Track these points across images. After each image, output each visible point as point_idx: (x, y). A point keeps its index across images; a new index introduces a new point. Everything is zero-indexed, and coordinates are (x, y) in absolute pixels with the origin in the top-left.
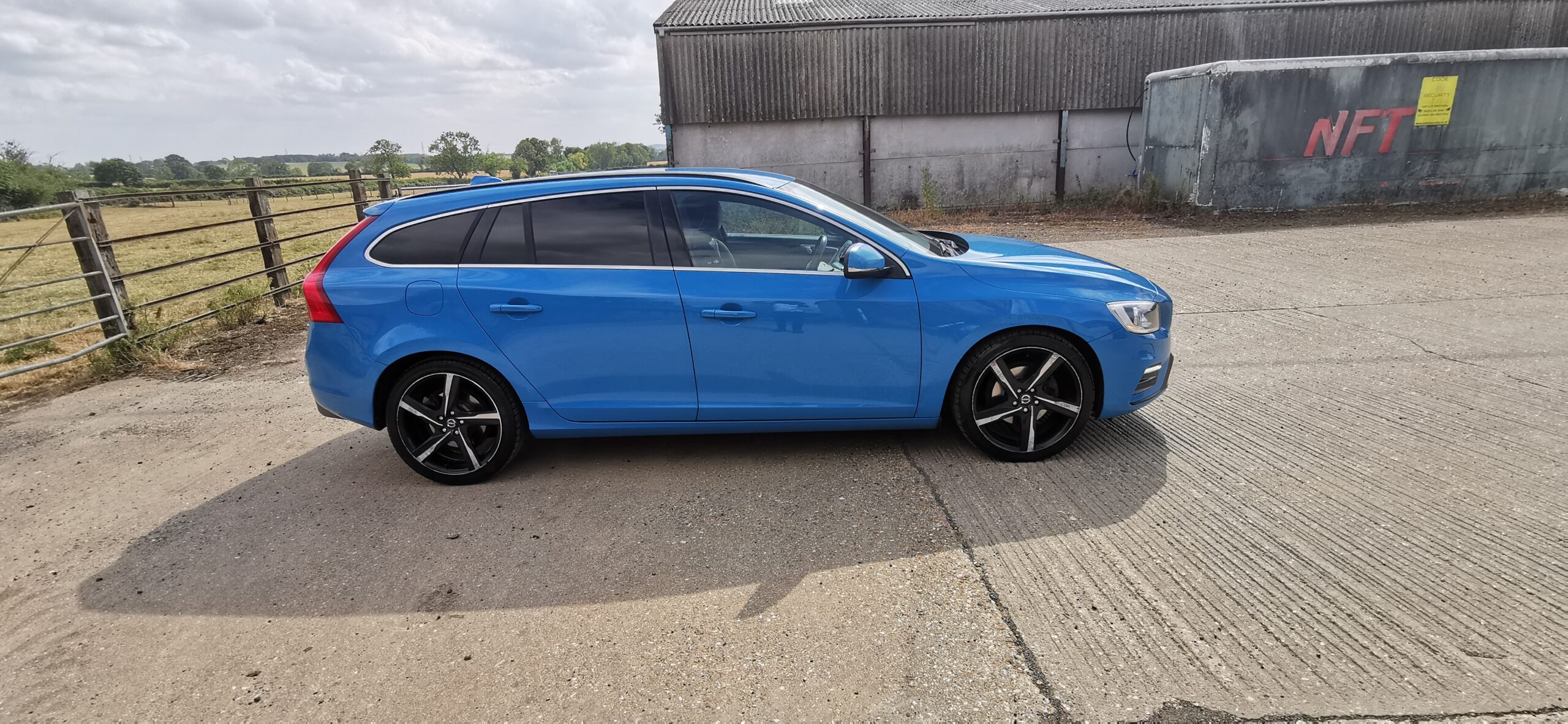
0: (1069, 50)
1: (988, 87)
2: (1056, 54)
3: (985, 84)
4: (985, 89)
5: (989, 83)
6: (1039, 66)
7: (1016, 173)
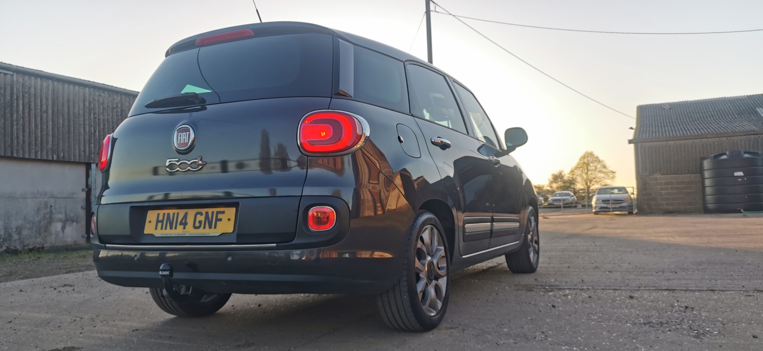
0: (94, 114)
1: (27, 134)
2: (84, 115)
3: (24, 131)
4: (23, 136)
5: (27, 130)
6: (72, 123)
7: (50, 217)
